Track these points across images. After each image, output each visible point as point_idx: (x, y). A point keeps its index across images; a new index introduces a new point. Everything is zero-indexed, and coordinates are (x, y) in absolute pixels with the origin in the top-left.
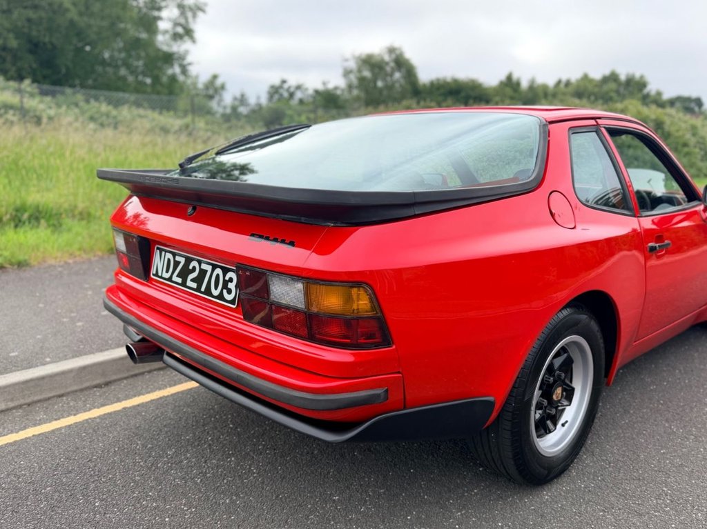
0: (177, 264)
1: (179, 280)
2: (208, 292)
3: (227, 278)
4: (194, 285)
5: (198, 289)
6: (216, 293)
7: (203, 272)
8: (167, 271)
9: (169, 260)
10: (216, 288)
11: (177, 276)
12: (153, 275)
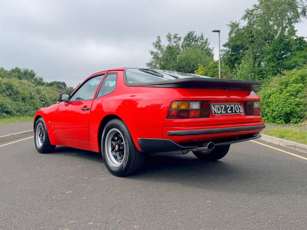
0: (222, 108)
1: (225, 112)
2: (235, 112)
3: (239, 107)
4: (231, 112)
5: (232, 112)
6: (238, 112)
7: (232, 108)
8: (219, 111)
9: (218, 108)
10: (237, 110)
11: (224, 111)
12: (213, 114)
